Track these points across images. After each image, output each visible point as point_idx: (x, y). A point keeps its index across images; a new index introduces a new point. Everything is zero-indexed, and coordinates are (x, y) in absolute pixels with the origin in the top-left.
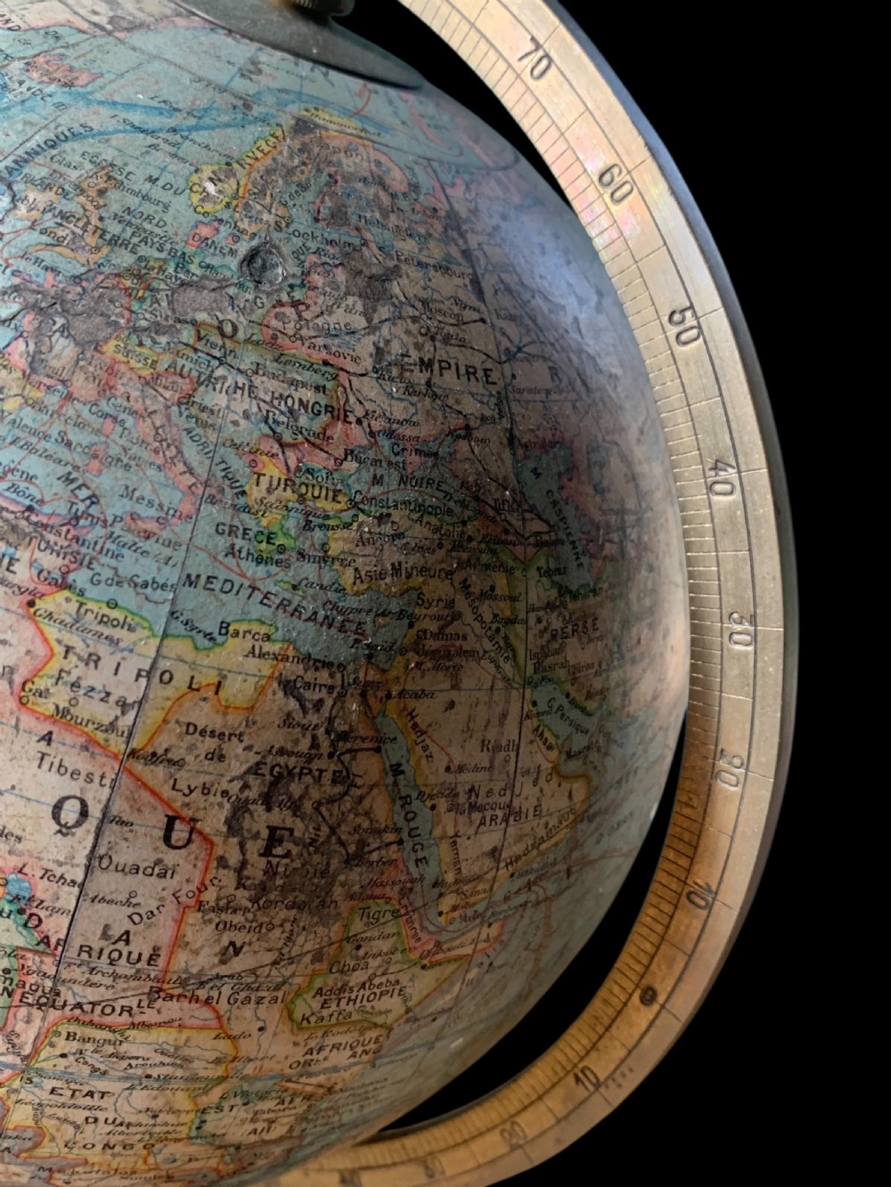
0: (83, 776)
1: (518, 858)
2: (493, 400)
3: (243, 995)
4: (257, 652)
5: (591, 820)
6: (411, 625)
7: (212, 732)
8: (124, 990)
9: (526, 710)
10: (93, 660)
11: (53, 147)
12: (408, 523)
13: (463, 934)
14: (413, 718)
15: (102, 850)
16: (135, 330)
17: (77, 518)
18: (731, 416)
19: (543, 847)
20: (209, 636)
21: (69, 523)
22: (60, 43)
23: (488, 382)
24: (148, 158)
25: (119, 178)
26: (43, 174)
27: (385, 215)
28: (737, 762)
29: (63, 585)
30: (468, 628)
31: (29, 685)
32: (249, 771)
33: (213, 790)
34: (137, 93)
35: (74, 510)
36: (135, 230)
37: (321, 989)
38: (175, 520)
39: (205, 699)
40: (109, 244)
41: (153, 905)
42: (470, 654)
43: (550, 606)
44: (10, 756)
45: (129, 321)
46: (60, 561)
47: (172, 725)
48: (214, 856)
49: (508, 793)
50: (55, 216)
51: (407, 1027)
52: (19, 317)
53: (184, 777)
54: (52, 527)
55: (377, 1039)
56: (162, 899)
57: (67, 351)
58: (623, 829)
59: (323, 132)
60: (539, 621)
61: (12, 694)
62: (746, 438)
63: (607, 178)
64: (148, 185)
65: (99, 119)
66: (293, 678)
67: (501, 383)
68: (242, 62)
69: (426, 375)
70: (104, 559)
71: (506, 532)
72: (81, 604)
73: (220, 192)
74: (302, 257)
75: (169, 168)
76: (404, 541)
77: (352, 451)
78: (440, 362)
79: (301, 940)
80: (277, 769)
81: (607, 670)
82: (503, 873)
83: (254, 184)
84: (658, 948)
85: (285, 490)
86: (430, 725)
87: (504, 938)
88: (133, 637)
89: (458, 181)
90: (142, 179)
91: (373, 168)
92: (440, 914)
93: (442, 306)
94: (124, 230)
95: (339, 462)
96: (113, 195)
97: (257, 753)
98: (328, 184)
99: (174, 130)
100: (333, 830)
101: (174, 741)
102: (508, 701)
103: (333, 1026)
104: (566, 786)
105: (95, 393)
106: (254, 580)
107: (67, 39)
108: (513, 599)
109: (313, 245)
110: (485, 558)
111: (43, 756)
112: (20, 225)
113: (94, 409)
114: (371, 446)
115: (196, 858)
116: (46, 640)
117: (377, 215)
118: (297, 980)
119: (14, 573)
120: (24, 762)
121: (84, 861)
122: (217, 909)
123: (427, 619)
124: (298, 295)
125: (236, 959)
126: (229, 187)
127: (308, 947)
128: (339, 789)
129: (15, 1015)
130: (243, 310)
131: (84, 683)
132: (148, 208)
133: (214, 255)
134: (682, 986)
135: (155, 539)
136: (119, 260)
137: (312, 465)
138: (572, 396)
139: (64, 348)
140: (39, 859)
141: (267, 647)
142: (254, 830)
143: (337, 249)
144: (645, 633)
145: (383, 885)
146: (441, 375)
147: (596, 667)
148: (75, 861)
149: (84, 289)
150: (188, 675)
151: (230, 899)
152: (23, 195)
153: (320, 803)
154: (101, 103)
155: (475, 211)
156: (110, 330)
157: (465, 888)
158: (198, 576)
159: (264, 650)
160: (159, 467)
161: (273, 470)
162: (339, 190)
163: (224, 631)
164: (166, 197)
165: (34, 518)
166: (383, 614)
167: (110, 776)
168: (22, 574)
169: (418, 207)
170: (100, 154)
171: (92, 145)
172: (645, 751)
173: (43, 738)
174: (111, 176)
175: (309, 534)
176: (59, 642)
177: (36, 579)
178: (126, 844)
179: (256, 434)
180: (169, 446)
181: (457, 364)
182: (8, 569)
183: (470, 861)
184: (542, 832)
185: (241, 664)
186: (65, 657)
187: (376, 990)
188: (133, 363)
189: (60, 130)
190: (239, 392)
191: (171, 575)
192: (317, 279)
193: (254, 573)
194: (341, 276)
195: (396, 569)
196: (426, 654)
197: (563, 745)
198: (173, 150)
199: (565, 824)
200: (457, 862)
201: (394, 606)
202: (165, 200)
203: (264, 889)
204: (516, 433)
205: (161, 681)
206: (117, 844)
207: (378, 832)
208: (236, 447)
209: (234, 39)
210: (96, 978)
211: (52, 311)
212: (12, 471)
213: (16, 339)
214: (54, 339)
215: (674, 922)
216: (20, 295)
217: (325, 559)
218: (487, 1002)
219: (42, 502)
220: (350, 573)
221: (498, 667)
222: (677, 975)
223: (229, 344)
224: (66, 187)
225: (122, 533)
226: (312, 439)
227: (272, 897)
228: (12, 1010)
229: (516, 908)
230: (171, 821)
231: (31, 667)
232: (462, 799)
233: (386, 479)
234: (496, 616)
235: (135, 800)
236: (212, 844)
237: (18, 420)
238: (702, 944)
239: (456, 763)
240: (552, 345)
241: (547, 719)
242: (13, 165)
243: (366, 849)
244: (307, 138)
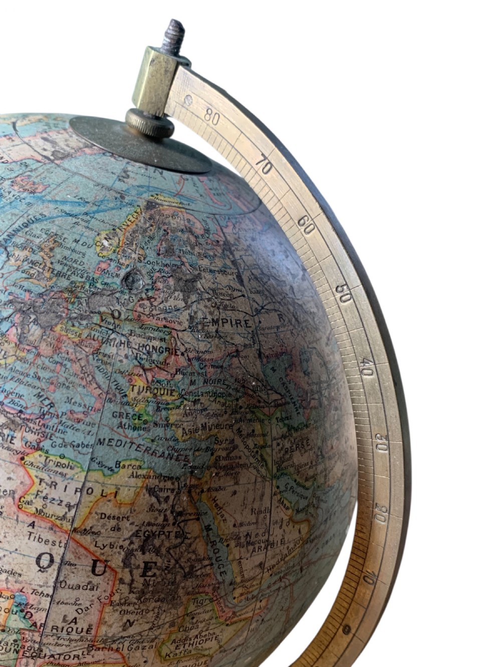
0: (51, 542)
1: (274, 566)
2: (250, 336)
3: (135, 645)
4: (135, 475)
5: (312, 541)
6: (212, 454)
7: (114, 517)
8: (75, 647)
9: (274, 491)
10: (54, 485)
11: (26, 227)
12: (209, 403)
13: (247, 607)
14: (215, 501)
15: (61, 579)
16: (70, 319)
17: (44, 415)
18: (369, 337)
19: (287, 559)
20: (111, 469)
21: (40, 417)
22: (28, 169)
23: (247, 327)
24: (74, 230)
25: (60, 241)
26: (22, 242)
27: (193, 248)
28: (384, 509)
29: (38, 449)
30: (241, 453)
31: (23, 499)
32: (133, 535)
33: (115, 546)
34: (67, 195)
35: (42, 411)
36: (68, 267)
37: (175, 640)
38: (92, 412)
39: (109, 501)
40: (56, 276)
41: (88, 604)
42: (244, 466)
43: (284, 437)
44: (14, 534)
45: (67, 314)
46: (36, 437)
47: (94, 514)
48: (117, 578)
49: (267, 535)
50: (29, 263)
51: (221, 655)
52: (13, 316)
53: (101, 541)
54: (32, 420)
55: (205, 662)
56: (92, 601)
57: (37, 332)
58: (330, 543)
59: (161, 207)
60: (278, 445)
61: (14, 504)
62: (377, 348)
63: (302, 222)
64: (74, 244)
65: (48, 210)
66: (153, 486)
67: (254, 327)
68: (119, 172)
69: (216, 327)
70: (57, 434)
71: (259, 402)
72: (47, 458)
73: (110, 245)
74: (152, 275)
75: (85, 234)
76: (207, 412)
77: (180, 370)
78: (222, 319)
79: (163, 617)
80: (147, 533)
81: (316, 465)
82: (266, 575)
83: (127, 239)
84: (350, 605)
85: (146, 392)
86: (224, 504)
87: (269, 606)
88: (73, 472)
89: (230, 224)
90: (71, 241)
91: (186, 223)
92: (234, 598)
93: (223, 291)
94: (63, 268)
95: (173, 375)
96: (57, 250)
97: (137, 526)
98: (164, 235)
99: (86, 214)
100: (177, 561)
101: (95, 523)
102: (264, 488)
103: (182, 657)
104: (297, 526)
105: (51, 352)
106: (132, 439)
107: (32, 167)
108: (264, 435)
109: (157, 268)
110: (249, 416)
111: (31, 533)
112: (12, 269)
113: (51, 360)
114: (189, 366)
115: (108, 580)
116: (30, 476)
117: (189, 248)
118: (162, 636)
119: (13, 444)
120: (22, 537)
121: (53, 584)
122: (120, 604)
123: (221, 450)
124: (150, 294)
125: (131, 628)
126: (115, 241)
127: (167, 620)
128: (179, 540)
129: (20, 662)
130: (123, 304)
131: (49, 497)
132: (75, 256)
133: (108, 277)
134: (363, 624)
135: (83, 422)
136: (62, 284)
137: (159, 378)
138: (291, 327)
139: (36, 330)
140: (30, 584)
141: (140, 472)
142: (137, 564)
143: (169, 268)
144: (335, 443)
145: (204, 587)
146: (223, 326)
147: (310, 464)
148: (49, 585)
149: (44, 300)
150: (101, 488)
151: (126, 600)
152: (13, 253)
153: (170, 549)
154: (50, 201)
155: (238, 239)
156: (58, 320)
157: (247, 584)
158: (104, 439)
159: (139, 474)
160: (84, 386)
161: (140, 383)
162: (169, 237)
163: (118, 466)
164: (83, 249)
165: (23, 416)
166: (198, 450)
167: (64, 542)
168: (18, 444)
169: (209, 241)
170: (50, 229)
171: (46, 225)
172: (339, 502)
173: (30, 525)
174: (56, 240)
175: (159, 413)
176: (37, 477)
177: (24, 446)
178: (73, 575)
179: (132, 365)
180: (88, 375)
181: (231, 320)
182: (11, 442)
183: (248, 571)
184: (285, 552)
185: (127, 482)
186: (40, 484)
187: (203, 638)
188: (70, 335)
189: (29, 217)
190: (122, 345)
191: (91, 440)
192: (160, 285)
193: (132, 435)
194: (171, 282)
195: (204, 427)
196: (221, 468)
197: (294, 507)
198: (86, 224)
199: (298, 546)
200: (241, 572)
201: (203, 446)
202: (83, 251)
203: (143, 593)
204: (262, 351)
205: (87, 493)
206: (68, 575)
207: (200, 561)
208: (121, 373)
209: (115, 158)
210: (60, 642)
211: (29, 312)
212: (11, 393)
213: (12, 327)
214: (30, 326)
215: (357, 592)
216: (13, 305)
217: (168, 425)
218: (262, 639)
219: (26, 408)
220: (180, 431)
221: (258, 471)
222: (360, 619)
223: (117, 322)
224: (34, 248)
225: (66, 421)
226: (159, 365)
227: (147, 596)
228: (19, 660)
229: (274, 591)
230: (95, 562)
231: (23, 490)
232: (243, 540)
233: (197, 382)
234: (256, 445)
235: (77, 553)
236: (116, 572)
237: (14, 368)
238: (371, 603)
239: (239, 522)
240: (279, 303)
241: (285, 495)
242: (7, 237)
243: (194, 570)
244: (153, 212)
